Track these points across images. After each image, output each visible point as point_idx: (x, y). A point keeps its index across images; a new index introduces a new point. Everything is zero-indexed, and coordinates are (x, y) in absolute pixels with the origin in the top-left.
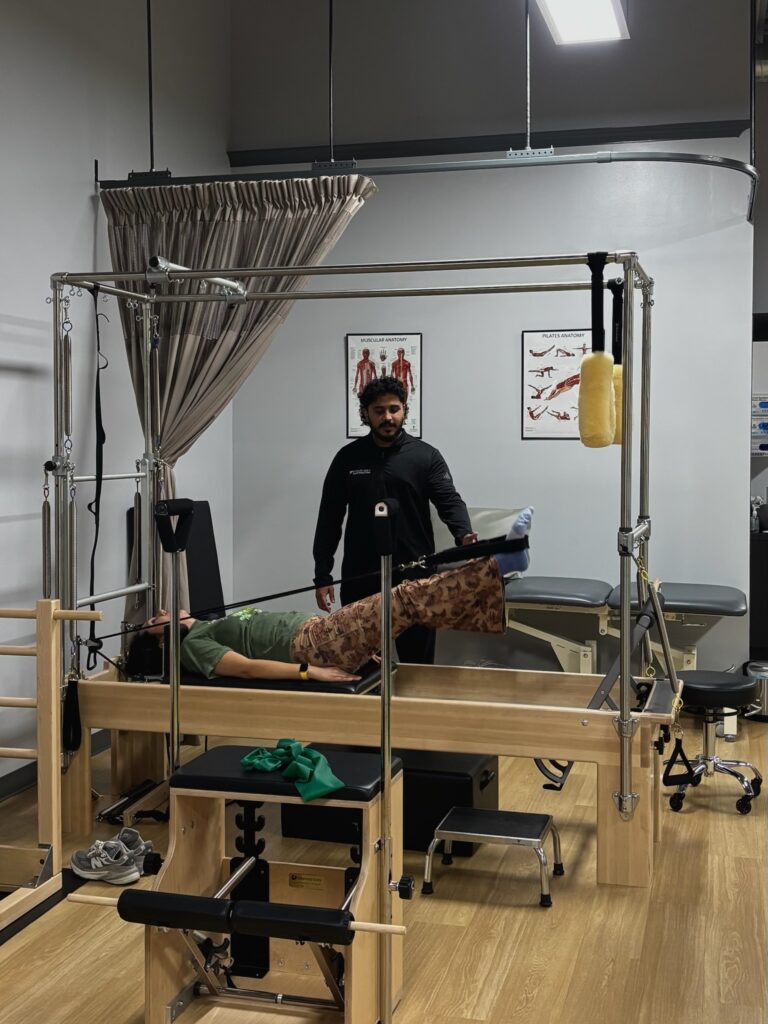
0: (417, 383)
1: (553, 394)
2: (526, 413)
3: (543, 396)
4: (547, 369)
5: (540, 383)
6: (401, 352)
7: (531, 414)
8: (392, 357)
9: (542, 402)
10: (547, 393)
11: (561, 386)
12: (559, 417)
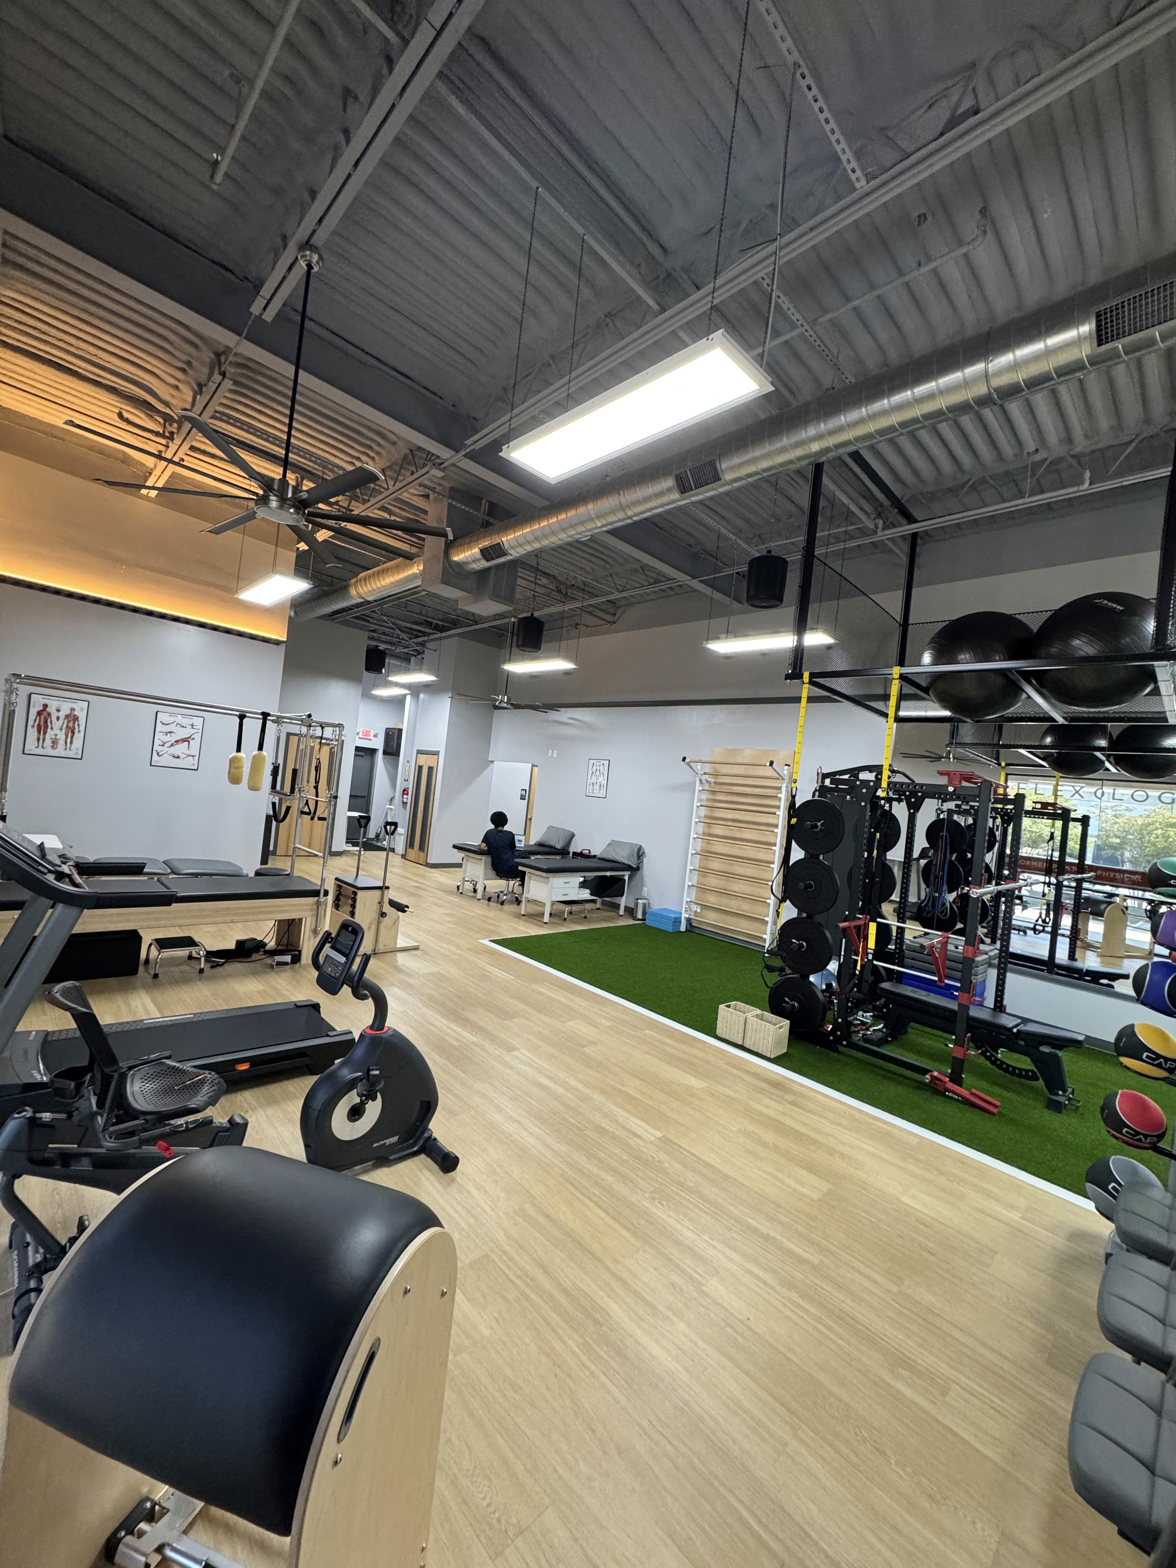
0: (82, 728)
1: (172, 745)
2: (155, 753)
3: (166, 745)
4: (170, 732)
5: (165, 738)
6: (73, 709)
7: (158, 754)
8: (65, 710)
9: (165, 749)
10: (169, 744)
11: (177, 742)
12: (174, 756)
